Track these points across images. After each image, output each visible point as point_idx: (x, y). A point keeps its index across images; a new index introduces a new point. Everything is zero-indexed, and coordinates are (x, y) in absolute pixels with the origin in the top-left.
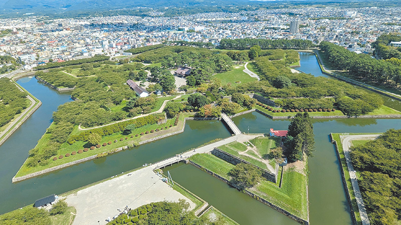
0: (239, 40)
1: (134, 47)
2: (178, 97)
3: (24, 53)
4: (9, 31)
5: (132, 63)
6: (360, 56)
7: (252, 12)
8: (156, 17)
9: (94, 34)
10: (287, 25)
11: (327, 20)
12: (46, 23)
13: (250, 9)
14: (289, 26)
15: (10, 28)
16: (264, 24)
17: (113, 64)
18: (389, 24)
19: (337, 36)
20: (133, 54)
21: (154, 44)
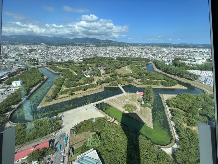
0: (123, 58)
1: (84, 58)
2: (101, 78)
3: (41, 58)
4: (35, 50)
5: (83, 64)
6: (168, 65)
7: (128, 47)
8: (92, 47)
9: (68, 52)
10: (141, 52)
11: (155, 51)
12: (49, 47)
13: (127, 46)
14: (142, 53)
15: (35, 48)
16: (132, 51)
17: (76, 64)
18: (178, 54)
19: (159, 58)
20: (83, 60)
21: (91, 57)
